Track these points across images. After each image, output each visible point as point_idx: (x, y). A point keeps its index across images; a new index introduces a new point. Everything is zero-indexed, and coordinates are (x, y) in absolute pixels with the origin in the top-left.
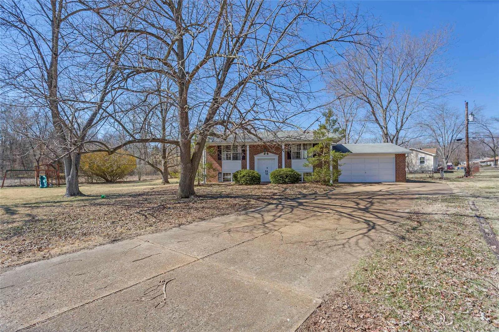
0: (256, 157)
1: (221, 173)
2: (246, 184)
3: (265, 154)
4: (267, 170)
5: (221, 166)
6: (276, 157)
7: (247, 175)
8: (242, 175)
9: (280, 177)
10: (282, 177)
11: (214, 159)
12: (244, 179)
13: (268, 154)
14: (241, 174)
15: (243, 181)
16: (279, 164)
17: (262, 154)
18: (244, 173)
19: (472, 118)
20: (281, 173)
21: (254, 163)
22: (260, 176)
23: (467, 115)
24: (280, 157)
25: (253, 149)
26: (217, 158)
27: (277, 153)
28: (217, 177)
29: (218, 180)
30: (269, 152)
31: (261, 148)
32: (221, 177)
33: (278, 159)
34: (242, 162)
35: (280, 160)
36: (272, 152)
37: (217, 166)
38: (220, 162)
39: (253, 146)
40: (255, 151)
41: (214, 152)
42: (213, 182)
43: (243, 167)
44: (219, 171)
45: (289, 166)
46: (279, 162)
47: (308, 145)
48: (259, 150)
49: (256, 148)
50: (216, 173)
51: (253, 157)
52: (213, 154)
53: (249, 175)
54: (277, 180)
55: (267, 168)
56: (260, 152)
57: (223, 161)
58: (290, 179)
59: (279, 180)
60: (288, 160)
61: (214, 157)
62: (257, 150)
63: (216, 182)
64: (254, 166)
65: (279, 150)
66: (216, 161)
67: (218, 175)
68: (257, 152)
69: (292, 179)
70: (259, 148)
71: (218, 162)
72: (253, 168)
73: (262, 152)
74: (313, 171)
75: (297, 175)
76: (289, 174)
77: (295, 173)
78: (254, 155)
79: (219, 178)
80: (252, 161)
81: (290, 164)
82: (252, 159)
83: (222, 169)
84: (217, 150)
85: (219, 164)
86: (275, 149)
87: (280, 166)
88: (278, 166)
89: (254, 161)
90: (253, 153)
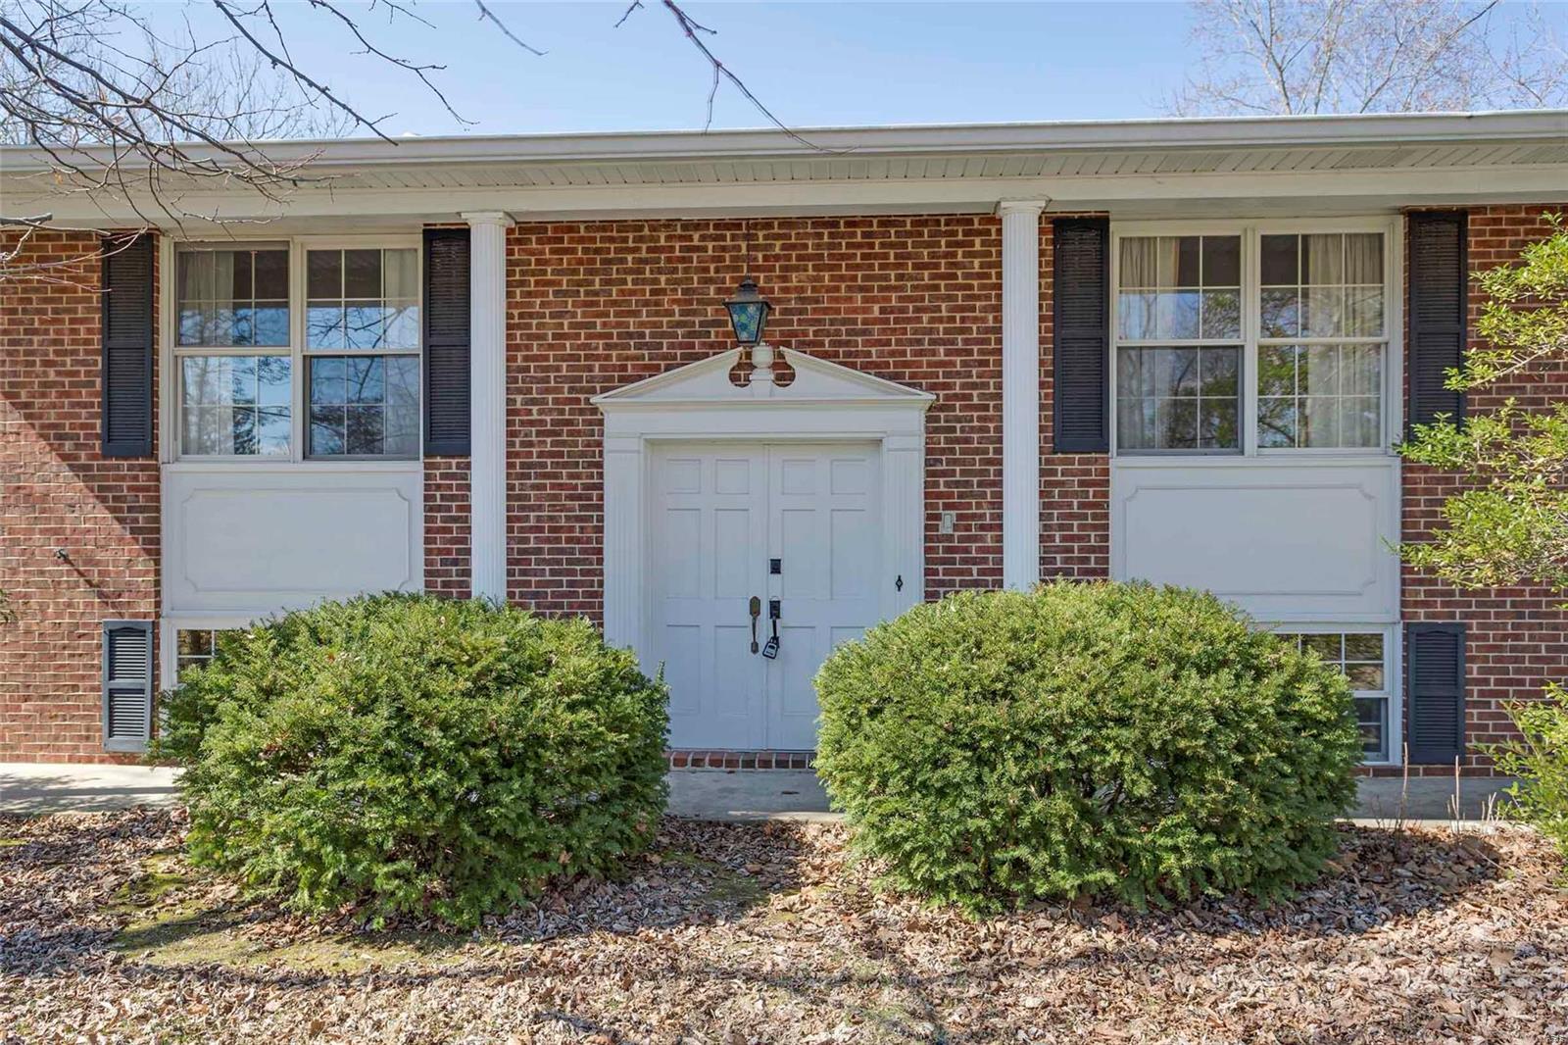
0: (624, 417)
1: (142, 631)
3: (740, 375)
4: (769, 588)
5: (151, 540)
6: (901, 415)
7: (376, 724)
9: (1042, 785)
11: (54, 435)
13: (784, 375)
16: (932, 519)
20: (1038, 700)
21: (592, 500)
24: (958, 420)
25: (586, 304)
26: (93, 426)
27: (921, 353)
28: (93, 689)
29: (104, 724)
30: (802, 346)
31: (694, 291)
32: (142, 691)
33: (919, 442)
34: (427, 477)
35: (955, 462)
36: (848, 354)
37: (89, 531)
38: (136, 478)
39: (580, 262)
40: (610, 336)
41: (55, 342)
42: (41, 748)
43: (449, 552)
44: (114, 605)
45: (1080, 538)
46: (936, 484)
47: (1326, 266)
48: (670, 313)
49: (632, 293)
50: (80, 637)
51: (590, 423)
52: (38, 368)
53: (405, 739)
54: (972, 824)
55: (776, 567)
56: (681, 346)
57: (177, 460)
58: (1244, 825)
59: (1005, 836)
60: (1063, 462)
61: (54, 406)
62: (636, 314)
63: (76, 748)
64: (600, 541)
65: (940, 320)
66: (83, 461)
67: (101, 660)
68: (633, 352)
69: (1278, 810)
70: (668, 282)
71: (106, 478)
72: (578, 562)
73: (703, 345)
74: (1398, 616)
75: (1329, 725)
76: (1186, 717)
77: (1307, 690)
78: (604, 390)
79: (111, 698)
80: (565, 465)
81: (1106, 516)
82: (564, 443)
83: (157, 572)
84: (96, 310)
85: (121, 510)
86: (888, 299)
87: (967, 550)
88: (927, 539)
89: (591, 465)
90: (587, 358)
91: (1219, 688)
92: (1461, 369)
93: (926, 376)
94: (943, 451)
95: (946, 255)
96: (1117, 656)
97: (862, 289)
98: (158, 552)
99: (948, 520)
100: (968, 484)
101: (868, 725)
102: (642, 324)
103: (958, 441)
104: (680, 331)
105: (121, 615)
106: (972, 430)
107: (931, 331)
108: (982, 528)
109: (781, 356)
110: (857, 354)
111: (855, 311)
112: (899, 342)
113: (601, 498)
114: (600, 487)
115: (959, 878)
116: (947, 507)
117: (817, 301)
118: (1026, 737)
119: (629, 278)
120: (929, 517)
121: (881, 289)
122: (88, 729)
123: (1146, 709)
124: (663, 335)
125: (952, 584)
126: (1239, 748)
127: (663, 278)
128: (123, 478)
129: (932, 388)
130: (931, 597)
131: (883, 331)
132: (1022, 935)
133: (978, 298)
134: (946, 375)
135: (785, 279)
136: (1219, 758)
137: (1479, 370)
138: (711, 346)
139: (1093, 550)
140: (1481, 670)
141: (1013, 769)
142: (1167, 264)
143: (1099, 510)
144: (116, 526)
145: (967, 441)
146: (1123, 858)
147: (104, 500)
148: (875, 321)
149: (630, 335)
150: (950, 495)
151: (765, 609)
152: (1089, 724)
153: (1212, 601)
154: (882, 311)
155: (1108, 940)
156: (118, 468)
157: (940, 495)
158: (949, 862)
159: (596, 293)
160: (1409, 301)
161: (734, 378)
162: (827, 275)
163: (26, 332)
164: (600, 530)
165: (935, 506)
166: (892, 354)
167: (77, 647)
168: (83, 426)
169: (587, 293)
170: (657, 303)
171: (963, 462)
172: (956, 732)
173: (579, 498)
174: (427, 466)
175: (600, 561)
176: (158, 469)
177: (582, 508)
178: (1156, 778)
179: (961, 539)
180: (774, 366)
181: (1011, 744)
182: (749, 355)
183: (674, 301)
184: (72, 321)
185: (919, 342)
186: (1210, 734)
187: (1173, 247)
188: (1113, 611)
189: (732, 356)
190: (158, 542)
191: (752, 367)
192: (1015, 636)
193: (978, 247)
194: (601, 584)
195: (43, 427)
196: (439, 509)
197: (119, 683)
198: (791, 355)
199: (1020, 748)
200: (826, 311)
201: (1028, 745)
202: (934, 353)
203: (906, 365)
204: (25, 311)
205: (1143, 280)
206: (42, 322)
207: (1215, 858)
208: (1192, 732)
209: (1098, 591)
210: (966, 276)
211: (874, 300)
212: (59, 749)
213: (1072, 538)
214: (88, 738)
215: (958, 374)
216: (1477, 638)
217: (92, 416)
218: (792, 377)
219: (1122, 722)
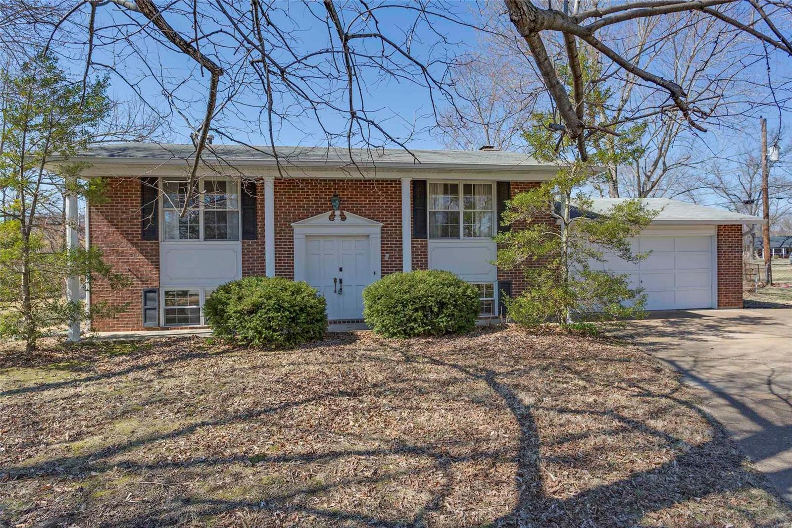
0: (300, 229)
1: (155, 291)
2: (268, 344)
3: (332, 218)
4: (339, 275)
5: (157, 265)
6: (375, 229)
7: (272, 302)
8: (246, 304)
9: (416, 310)
10: (423, 308)
11: (126, 234)
12: (255, 321)
13: (343, 218)
14: (240, 298)
15: (251, 333)
16: (383, 256)
17: (324, 217)
18: (256, 292)
19: (776, 152)
20: (415, 293)
21: (290, 252)
22: (322, 302)
23: (766, 145)
24: (389, 230)
25: (288, 198)
26: (138, 231)
27: (379, 212)
28: (139, 309)
29: (143, 319)
30: (348, 210)
31: (318, 195)
32: (155, 309)
33: (379, 236)
34: (243, 246)
35: (389, 241)
36: (360, 213)
37: (137, 262)
38: (152, 246)
39: (286, 186)
40: (295, 207)
41: (126, 206)
42: (122, 327)
43: (249, 267)
44: (145, 284)
45: (420, 261)
46: (384, 247)
47: (479, 191)
48: (312, 201)
49: (301, 195)
50: (135, 293)
51: (290, 230)
52: (120, 214)
53: (278, 305)
54: (402, 319)
55: (341, 270)
56: (315, 210)
57: (164, 241)
58: (455, 316)
59: (409, 321)
60: (416, 241)
61: (125, 225)
62: (302, 201)
63: (134, 327)
64: (293, 263)
65: (384, 204)
66: (135, 241)
67: (142, 300)
68: (302, 211)
69: (462, 314)
70: (311, 192)
71: (143, 246)
72: (287, 269)
73: (321, 209)
74: (496, 279)
75: (473, 298)
76: (444, 295)
77: (469, 291)
78: (294, 222)
79: (145, 311)
80: (283, 242)
81: (427, 255)
82: (282, 236)
83: (159, 274)
84: (139, 197)
85: (148, 256)
86: (371, 198)
87: (392, 264)
88: (382, 261)
89: (290, 242)
90: (289, 212)
91: (451, 289)
92: (503, 221)
93: (381, 218)
94: (386, 238)
95: (386, 187)
96: (431, 284)
97: (364, 195)
98: (159, 268)
99: (387, 256)
100: (392, 247)
101: (378, 302)
102: (304, 204)
103: (389, 235)
104: (315, 206)
105: (148, 287)
106: (393, 233)
107: (382, 207)
108: (396, 258)
109: (342, 213)
110: (362, 213)
111: (362, 201)
112: (374, 210)
113: (293, 251)
114: (293, 248)
115: (399, 332)
116: (386, 253)
117: (352, 198)
118: (413, 300)
119: (300, 191)
120: (382, 256)
121: (369, 195)
122: (137, 321)
123: (437, 294)
124: (310, 207)
125: (388, 273)
126: (455, 301)
127: (310, 191)
128: (148, 247)
129: (382, 222)
130: (382, 276)
131: (369, 207)
132: (413, 341)
133: (394, 198)
134: (386, 218)
135: (343, 192)
136: (451, 303)
137: (506, 222)
138: (323, 210)
139: (424, 264)
140: (515, 292)
141: (410, 307)
142: (441, 189)
143: (425, 253)
144: (146, 260)
145: (392, 235)
146: (432, 323)
147: (142, 253)
148: (367, 204)
149: (301, 207)
150: (388, 250)
151: (338, 281)
152: (425, 297)
153: (450, 273)
154: (369, 201)
155: (430, 340)
156: (146, 243)
157: (385, 250)
158: (397, 328)
159: (291, 195)
160: (497, 199)
161: (330, 219)
162: (354, 191)
163: (116, 203)
164: (293, 260)
165: (383, 253)
166: (372, 212)
167: (134, 297)
168: (135, 231)
169: (288, 195)
170: (308, 198)
171: (391, 241)
172: (399, 301)
173: (287, 251)
174: (243, 242)
175: (293, 269)
176: (158, 243)
177: (288, 254)
178: (438, 307)
179: (390, 261)
180: (341, 215)
181: (410, 302)
182: (334, 212)
183: (313, 198)
184: (131, 200)
185: (379, 209)
186: (449, 299)
187: (443, 186)
188: (430, 276)
189: (330, 213)
190: (159, 265)
191: (335, 216)
192: (410, 281)
193: (394, 185)
194: (293, 275)
195: (122, 231)
196: (246, 255)
197: (148, 307)
198: (345, 213)
199: (412, 303)
200: (354, 201)
201: (414, 302)
202: (383, 212)
203: (376, 215)
204: (115, 197)
205: (435, 192)
206: (121, 200)
207: (450, 323)
208: (445, 298)
209: (427, 271)
210: (391, 192)
211: (367, 198)
212: (128, 327)
213: (418, 261)
214: (137, 323)
215: (389, 218)
216: (514, 284)
217: (138, 228)
218: (346, 218)
219: (432, 297)
